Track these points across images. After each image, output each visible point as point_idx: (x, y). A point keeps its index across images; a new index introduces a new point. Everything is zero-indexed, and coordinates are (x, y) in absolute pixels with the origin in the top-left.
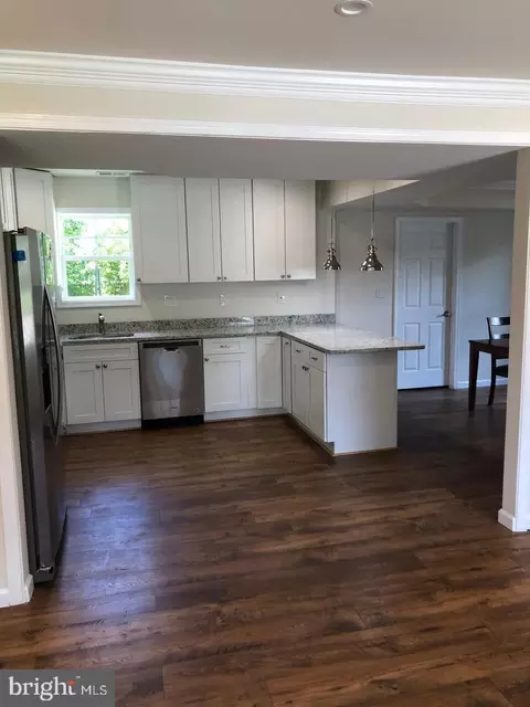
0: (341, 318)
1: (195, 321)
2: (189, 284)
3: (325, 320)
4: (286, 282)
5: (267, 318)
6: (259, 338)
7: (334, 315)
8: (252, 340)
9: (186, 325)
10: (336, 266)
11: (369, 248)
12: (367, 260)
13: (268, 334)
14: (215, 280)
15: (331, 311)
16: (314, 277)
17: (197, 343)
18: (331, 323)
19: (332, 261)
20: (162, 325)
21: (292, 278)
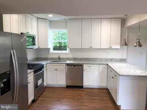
0: (128, 60)
1: (84, 58)
2: (81, 49)
3: (123, 60)
4: (110, 49)
5: (104, 59)
6: (100, 65)
7: (126, 59)
8: (98, 66)
9: (81, 59)
10: (126, 45)
11: (137, 39)
12: (136, 43)
13: (103, 64)
14: (89, 48)
15: (125, 58)
16: (119, 48)
17: (81, 65)
18: (125, 61)
19: (125, 43)
20: (75, 59)
21: (112, 48)
